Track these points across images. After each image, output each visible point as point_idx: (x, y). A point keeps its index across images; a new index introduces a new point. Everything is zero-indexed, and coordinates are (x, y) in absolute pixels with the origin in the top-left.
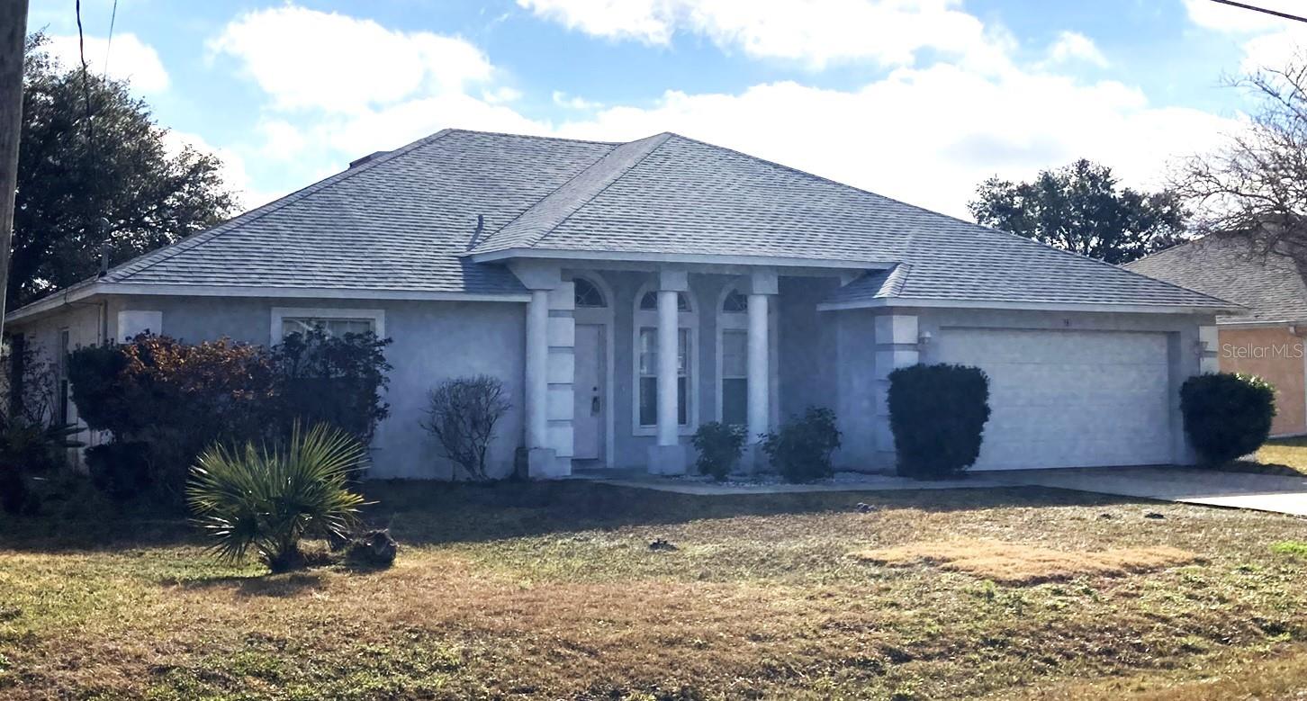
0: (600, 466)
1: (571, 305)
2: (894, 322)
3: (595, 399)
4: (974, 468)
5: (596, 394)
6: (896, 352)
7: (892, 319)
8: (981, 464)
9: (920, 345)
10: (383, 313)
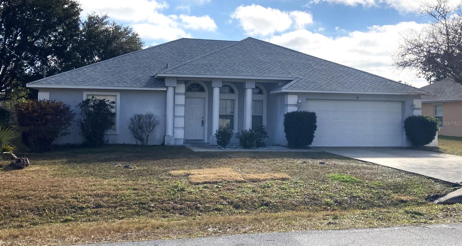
0: (203, 142)
1: (184, 91)
2: (288, 97)
3: (203, 121)
4: (310, 146)
5: (203, 119)
6: (288, 107)
7: (288, 96)
8: (313, 144)
9: (298, 105)
10: (119, 93)
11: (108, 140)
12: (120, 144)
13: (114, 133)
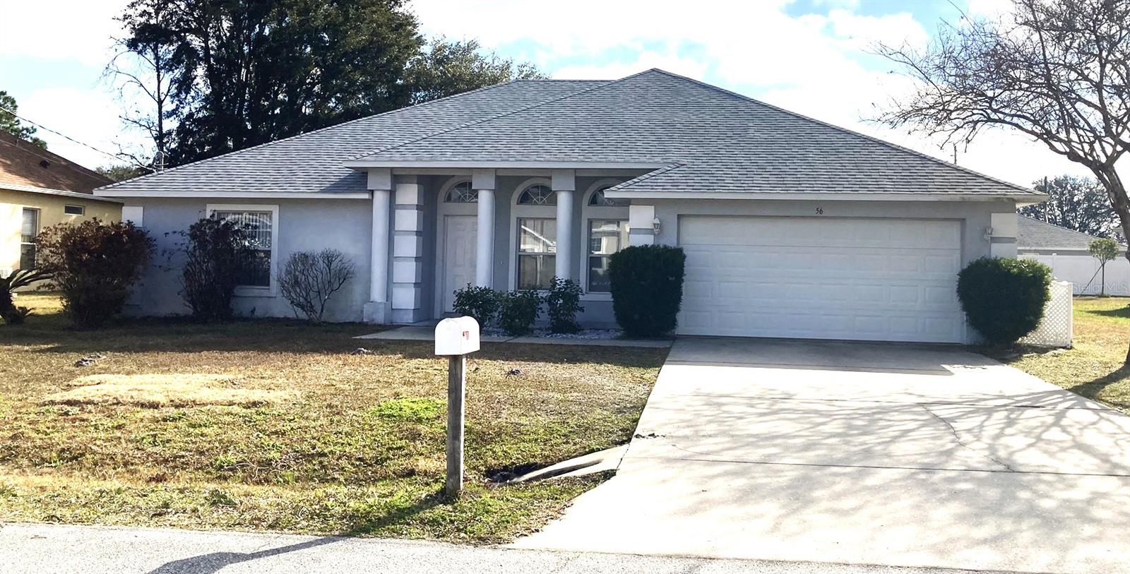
1: (414, 199)
6: (631, 236)
7: (633, 209)
9: (654, 230)
10: (277, 207)
11: (254, 309)
12: (278, 318)
13: (265, 293)
